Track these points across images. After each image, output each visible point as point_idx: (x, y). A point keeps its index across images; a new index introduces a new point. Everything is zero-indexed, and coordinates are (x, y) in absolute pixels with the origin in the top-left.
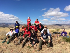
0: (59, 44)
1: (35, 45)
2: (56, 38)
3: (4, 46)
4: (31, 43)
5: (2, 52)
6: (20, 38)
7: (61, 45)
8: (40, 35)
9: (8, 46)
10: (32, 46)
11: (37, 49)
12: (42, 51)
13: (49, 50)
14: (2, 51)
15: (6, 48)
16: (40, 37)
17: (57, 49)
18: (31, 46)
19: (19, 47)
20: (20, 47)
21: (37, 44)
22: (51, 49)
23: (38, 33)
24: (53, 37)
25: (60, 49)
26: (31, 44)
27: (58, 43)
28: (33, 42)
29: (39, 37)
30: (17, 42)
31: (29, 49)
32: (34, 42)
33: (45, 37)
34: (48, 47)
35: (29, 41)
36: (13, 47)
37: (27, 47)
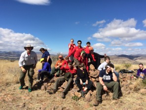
0: (136, 94)
1: (86, 94)
2: (129, 81)
3: (25, 95)
4: (78, 89)
5: (25, 106)
6: (55, 79)
7: (139, 95)
8: (95, 75)
9: (33, 95)
10: (81, 96)
11: (93, 102)
12: (103, 106)
13: (117, 105)
14: (24, 104)
15: (31, 98)
16: (95, 78)
17: (134, 102)
18: (79, 96)
19: (55, 98)
20: (58, 98)
21: (90, 91)
22: (121, 102)
23: (90, 71)
24: (122, 80)
25: (139, 102)
26: (78, 91)
27: (134, 90)
28: (83, 89)
29: (93, 79)
30: (49, 88)
31: (77, 102)
32: (86, 89)
33: (107, 79)
34: (114, 99)
35: (75, 86)
36: (43, 98)
37: (72, 98)
